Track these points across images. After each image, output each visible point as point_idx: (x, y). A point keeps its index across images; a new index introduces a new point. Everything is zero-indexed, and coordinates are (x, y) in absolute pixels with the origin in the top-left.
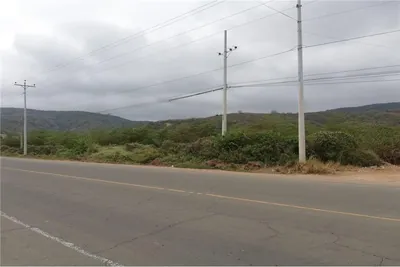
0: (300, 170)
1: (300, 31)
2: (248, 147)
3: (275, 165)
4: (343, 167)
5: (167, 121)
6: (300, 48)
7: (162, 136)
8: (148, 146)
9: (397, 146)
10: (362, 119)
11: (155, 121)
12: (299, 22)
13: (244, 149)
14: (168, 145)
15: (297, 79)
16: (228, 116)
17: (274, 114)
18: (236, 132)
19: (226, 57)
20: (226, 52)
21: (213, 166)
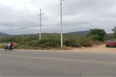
0: (61, 49)
1: (61, 11)
2: (47, 43)
3: (55, 48)
4: (72, 48)
5: (22, 35)
6: (61, 16)
7: (20, 40)
8: (15, 43)
9: (84, 42)
10: (77, 35)
11: (17, 35)
12: (61, 8)
13: (46, 43)
14: (22, 42)
15: (61, 24)
16: (41, 34)
17: (55, 33)
18: (44, 38)
19: (41, 16)
20: (41, 15)
21: (37, 49)
